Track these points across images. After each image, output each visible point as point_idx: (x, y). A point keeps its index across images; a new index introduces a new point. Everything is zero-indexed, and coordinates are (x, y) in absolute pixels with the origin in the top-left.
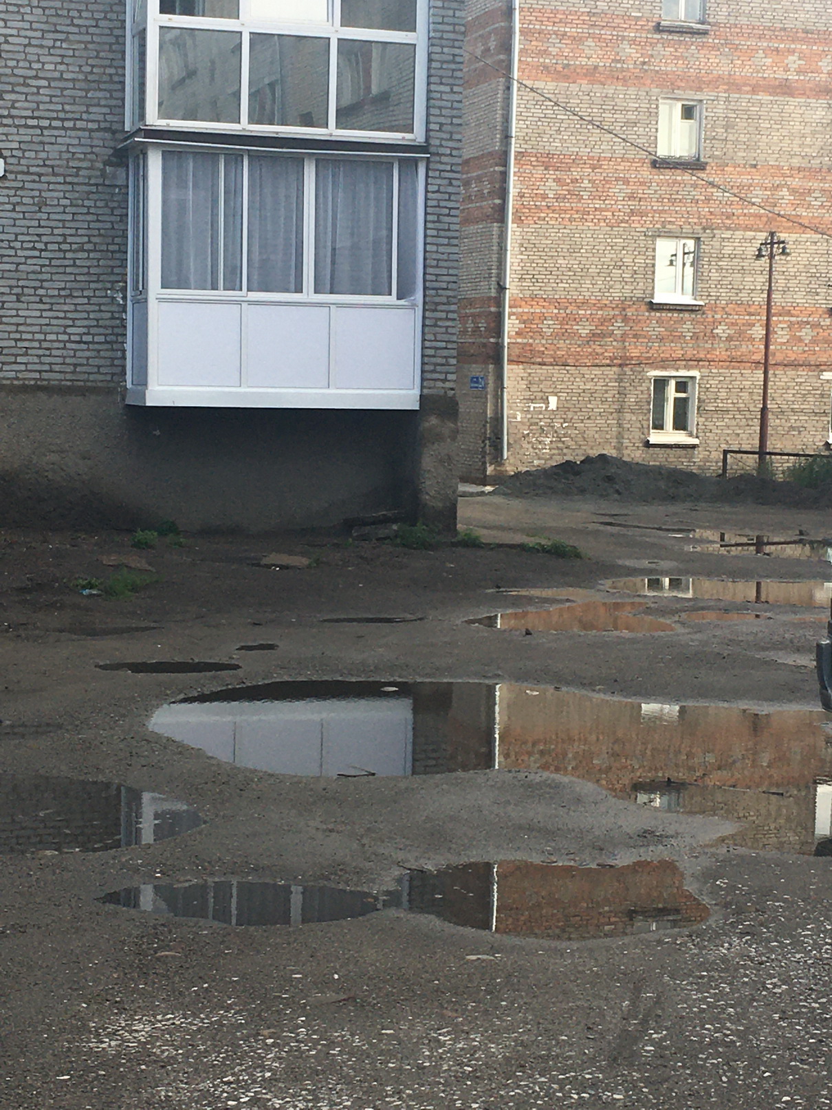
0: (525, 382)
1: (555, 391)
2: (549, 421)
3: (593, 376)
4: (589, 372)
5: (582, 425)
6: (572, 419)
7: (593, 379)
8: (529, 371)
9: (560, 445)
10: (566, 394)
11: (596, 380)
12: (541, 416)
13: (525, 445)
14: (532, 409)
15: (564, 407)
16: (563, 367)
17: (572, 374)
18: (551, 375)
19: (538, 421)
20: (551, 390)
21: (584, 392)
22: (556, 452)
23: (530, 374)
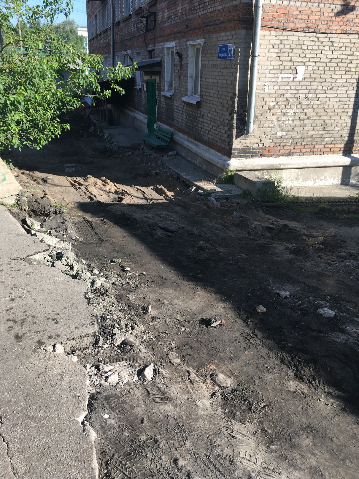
0: (277, 50)
1: (305, 60)
2: (295, 92)
3: (341, 45)
4: (338, 40)
5: (325, 96)
6: (315, 90)
7: (341, 47)
8: (281, 38)
9: (303, 116)
10: (313, 64)
11: (343, 49)
12: (288, 87)
13: (271, 118)
14: (280, 79)
15: (310, 78)
16: (315, 34)
17: (322, 42)
18: (302, 43)
19: (285, 92)
20: (300, 59)
21: (331, 62)
22: (297, 123)
23: (281, 41)
